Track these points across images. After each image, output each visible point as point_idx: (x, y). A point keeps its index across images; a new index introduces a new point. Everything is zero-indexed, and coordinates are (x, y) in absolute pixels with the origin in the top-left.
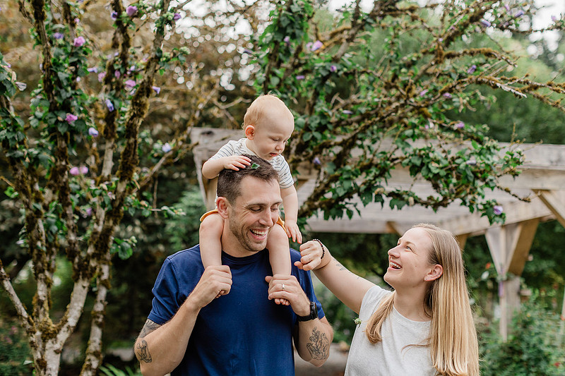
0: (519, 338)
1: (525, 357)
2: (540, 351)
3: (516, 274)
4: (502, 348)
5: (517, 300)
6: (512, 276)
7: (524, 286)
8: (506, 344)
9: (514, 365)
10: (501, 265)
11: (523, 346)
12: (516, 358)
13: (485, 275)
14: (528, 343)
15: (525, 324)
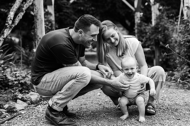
0: (158, 24)
1: (160, 29)
2: (165, 27)
4: (152, 28)
5: (158, 11)
6: (156, 3)
7: (160, 6)
8: (154, 27)
9: (156, 33)
11: (159, 26)
12: (157, 31)
13: (146, 4)
14: (161, 25)
15: (160, 19)
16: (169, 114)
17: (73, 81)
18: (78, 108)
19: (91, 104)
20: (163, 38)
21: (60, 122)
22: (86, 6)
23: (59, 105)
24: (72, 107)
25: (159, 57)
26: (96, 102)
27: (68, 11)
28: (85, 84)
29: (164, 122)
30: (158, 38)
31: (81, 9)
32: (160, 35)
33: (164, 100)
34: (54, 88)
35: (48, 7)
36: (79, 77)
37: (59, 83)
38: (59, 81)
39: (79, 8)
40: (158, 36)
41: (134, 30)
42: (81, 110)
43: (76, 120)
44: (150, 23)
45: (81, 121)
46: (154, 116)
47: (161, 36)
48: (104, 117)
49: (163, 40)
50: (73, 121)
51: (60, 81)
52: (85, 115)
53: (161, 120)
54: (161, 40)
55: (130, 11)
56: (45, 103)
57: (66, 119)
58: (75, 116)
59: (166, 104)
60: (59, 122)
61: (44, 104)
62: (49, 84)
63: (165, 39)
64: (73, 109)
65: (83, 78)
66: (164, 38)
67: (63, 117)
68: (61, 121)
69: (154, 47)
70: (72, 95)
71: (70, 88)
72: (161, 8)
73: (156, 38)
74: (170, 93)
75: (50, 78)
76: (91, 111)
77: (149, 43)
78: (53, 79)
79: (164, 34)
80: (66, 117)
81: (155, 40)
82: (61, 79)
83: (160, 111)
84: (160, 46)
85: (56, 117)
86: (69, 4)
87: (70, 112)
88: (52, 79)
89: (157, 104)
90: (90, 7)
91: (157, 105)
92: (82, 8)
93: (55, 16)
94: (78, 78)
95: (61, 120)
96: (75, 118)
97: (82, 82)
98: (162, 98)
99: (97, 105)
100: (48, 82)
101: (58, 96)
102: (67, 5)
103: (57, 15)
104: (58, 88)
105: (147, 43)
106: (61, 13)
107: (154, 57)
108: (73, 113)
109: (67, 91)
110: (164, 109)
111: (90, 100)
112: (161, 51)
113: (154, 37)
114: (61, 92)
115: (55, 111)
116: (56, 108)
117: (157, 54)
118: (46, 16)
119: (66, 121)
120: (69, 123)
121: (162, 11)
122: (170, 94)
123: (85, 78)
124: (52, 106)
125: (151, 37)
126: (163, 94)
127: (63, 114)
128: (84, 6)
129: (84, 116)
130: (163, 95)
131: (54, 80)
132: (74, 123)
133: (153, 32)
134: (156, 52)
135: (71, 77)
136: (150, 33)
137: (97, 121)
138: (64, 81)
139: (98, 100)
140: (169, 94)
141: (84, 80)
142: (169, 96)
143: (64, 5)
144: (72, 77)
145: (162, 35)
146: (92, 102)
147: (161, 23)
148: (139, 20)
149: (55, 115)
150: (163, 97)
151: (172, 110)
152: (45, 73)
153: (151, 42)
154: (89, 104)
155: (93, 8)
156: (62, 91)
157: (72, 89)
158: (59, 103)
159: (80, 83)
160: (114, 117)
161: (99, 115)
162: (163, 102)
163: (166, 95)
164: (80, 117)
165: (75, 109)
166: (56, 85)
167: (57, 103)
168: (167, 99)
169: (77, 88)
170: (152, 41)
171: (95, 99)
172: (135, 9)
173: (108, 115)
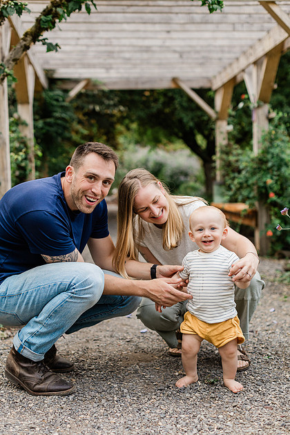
0: (266, 151)
1: (270, 164)
2: (282, 160)
3: (265, 102)
4: (253, 160)
5: (266, 122)
6: (262, 103)
7: (271, 111)
8: (257, 158)
9: (262, 172)
10: (253, 95)
11: (269, 156)
12: (264, 167)
13: (241, 105)
14: (273, 154)
15: (272, 141)
16: (279, 368)
17: (64, 296)
18: (80, 349)
19: (109, 339)
20: (276, 183)
21: (37, 384)
22: (107, 102)
23: (35, 347)
24: (66, 347)
25: (266, 225)
26: (120, 334)
27: (64, 115)
28: (91, 303)
29: (266, 388)
30: (265, 183)
31: (94, 109)
32: (269, 176)
33: (270, 332)
34: (24, 310)
35: (20, 107)
36: (77, 288)
37: (34, 300)
38: (34, 294)
39: (91, 107)
40: (264, 179)
41: (214, 162)
42: (87, 355)
43: (74, 380)
44: (247, 149)
45: (85, 383)
46: (246, 373)
47: (272, 178)
48: (136, 371)
49: (276, 188)
50: (67, 384)
51: (36, 294)
52: (93, 367)
53: (260, 383)
54: (271, 188)
55: (205, 118)
56: (6, 336)
57: (51, 377)
58: (73, 370)
59: (274, 343)
60: (35, 385)
61: (5, 338)
62: (12, 301)
63: (281, 185)
64: (68, 352)
65: (85, 289)
66: (279, 183)
67: (44, 372)
68: (41, 382)
69: (256, 204)
70: (63, 327)
71: (56, 311)
72: (273, 115)
73: (261, 184)
74: (287, 314)
75: (16, 288)
76: (107, 358)
77: (245, 193)
78: (21, 289)
79: (278, 175)
80: (51, 374)
81: (259, 187)
82: (38, 291)
83: (260, 361)
84: (269, 201)
85: (29, 373)
86: (68, 99)
87: (62, 360)
88: (18, 289)
89: (254, 341)
90: (115, 106)
91: (254, 343)
92: (97, 108)
93: (35, 127)
94: (73, 290)
95: (41, 380)
96: (71, 375)
97: (83, 298)
98: (267, 328)
99: (122, 342)
100: (10, 296)
101: (33, 327)
102: (64, 101)
103: (40, 124)
104: (32, 310)
105: (241, 194)
106: (48, 120)
107: (257, 225)
108: (68, 362)
109: (50, 317)
110: (270, 354)
111: (108, 329)
112: (272, 213)
113: (257, 180)
114: (37, 320)
115: (27, 360)
116: (29, 353)
117: (263, 219)
118: (14, 129)
119: (52, 382)
120: (57, 387)
121: (276, 121)
122: (285, 318)
123: (90, 290)
124: (19, 349)
125: (250, 182)
126: (270, 316)
127: (45, 367)
128: (101, 103)
129: (92, 370)
130: (269, 319)
131: (23, 291)
132: (69, 387)
133: (255, 169)
134: (259, 214)
135: (59, 287)
136: (247, 172)
137: (121, 381)
138: (44, 294)
139: (125, 329)
140: (283, 318)
141: (87, 294)
142: (283, 322)
143: (57, 100)
144: (61, 287)
145: (275, 178)
146: (111, 333)
147: (272, 150)
148: (224, 139)
149: (27, 369)
150: (269, 326)
151: (286, 359)
152: (5, 274)
153: (250, 193)
154: (104, 339)
155: (122, 108)
156: (40, 318)
157: (62, 313)
158: (34, 344)
159: (79, 301)
160: (158, 372)
161: (126, 367)
162: (267, 338)
163: (276, 318)
164: (83, 373)
165: (73, 352)
166: (27, 303)
167: (30, 344)
168: (277, 330)
169: (73, 311)
170: (252, 190)
171: (119, 326)
172: (217, 113)
173: (144, 367)
